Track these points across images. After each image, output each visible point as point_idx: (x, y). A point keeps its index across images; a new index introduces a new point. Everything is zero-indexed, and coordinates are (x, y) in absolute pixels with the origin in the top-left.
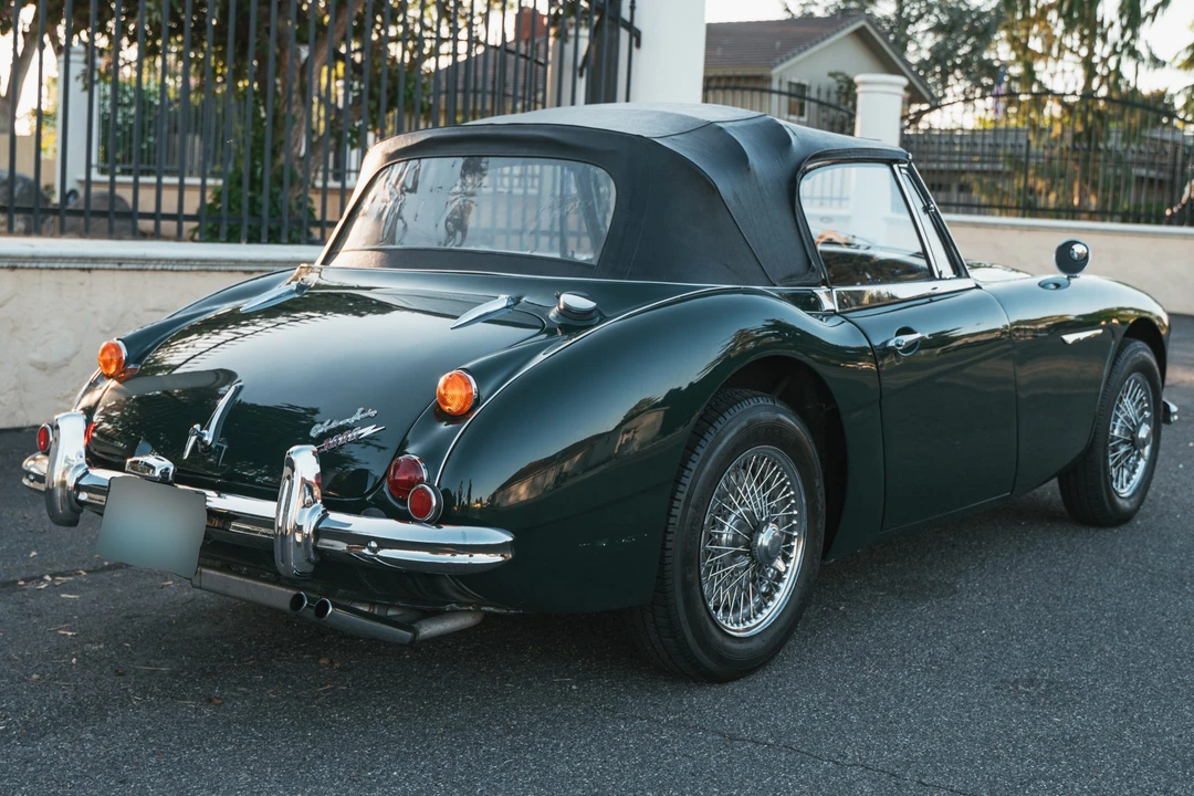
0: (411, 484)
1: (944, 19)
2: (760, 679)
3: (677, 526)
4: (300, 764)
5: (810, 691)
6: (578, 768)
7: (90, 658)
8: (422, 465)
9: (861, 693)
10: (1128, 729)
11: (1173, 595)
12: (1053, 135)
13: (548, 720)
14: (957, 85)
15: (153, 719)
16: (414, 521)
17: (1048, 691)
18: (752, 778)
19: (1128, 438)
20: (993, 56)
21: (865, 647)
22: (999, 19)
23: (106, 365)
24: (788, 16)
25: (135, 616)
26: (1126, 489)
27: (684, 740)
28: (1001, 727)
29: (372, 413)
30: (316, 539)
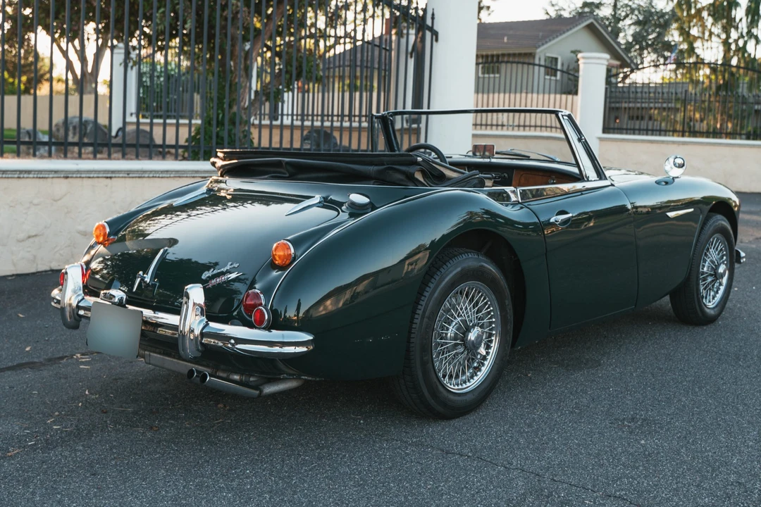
0: (255, 306)
1: (641, 18)
2: (471, 417)
3: (417, 329)
4: (195, 466)
5: (500, 425)
6: (354, 469)
7: (89, 403)
8: (262, 295)
9: (530, 426)
10: (684, 448)
11: (730, 367)
12: (705, 86)
13: (342, 441)
14: (649, 57)
15: (118, 438)
16: (256, 328)
17: (642, 425)
18: (454, 476)
19: (712, 273)
20: (671, 39)
21: (538, 398)
22: (674, 16)
23: (97, 237)
24: (548, 17)
25: (120, 379)
26: (711, 303)
27: (419, 453)
28: (608, 447)
29: (236, 265)
30: (202, 339)
